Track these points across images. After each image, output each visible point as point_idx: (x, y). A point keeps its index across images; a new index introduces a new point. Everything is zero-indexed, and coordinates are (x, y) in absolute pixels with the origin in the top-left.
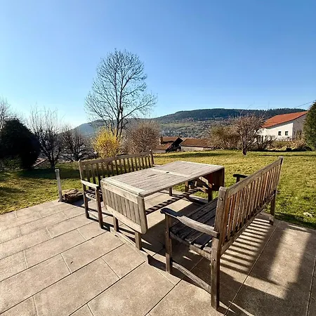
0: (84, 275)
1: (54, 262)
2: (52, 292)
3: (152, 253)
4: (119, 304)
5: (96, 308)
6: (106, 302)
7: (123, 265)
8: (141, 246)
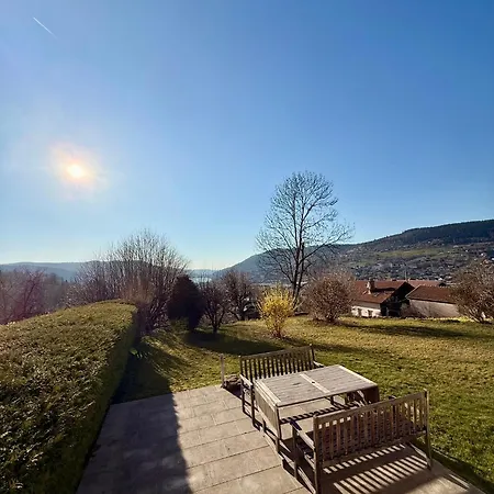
0: (236, 461)
1: (217, 445)
2: (216, 465)
3: (288, 460)
4: (255, 486)
5: (241, 484)
6: (248, 482)
7: (264, 463)
8: (280, 450)
